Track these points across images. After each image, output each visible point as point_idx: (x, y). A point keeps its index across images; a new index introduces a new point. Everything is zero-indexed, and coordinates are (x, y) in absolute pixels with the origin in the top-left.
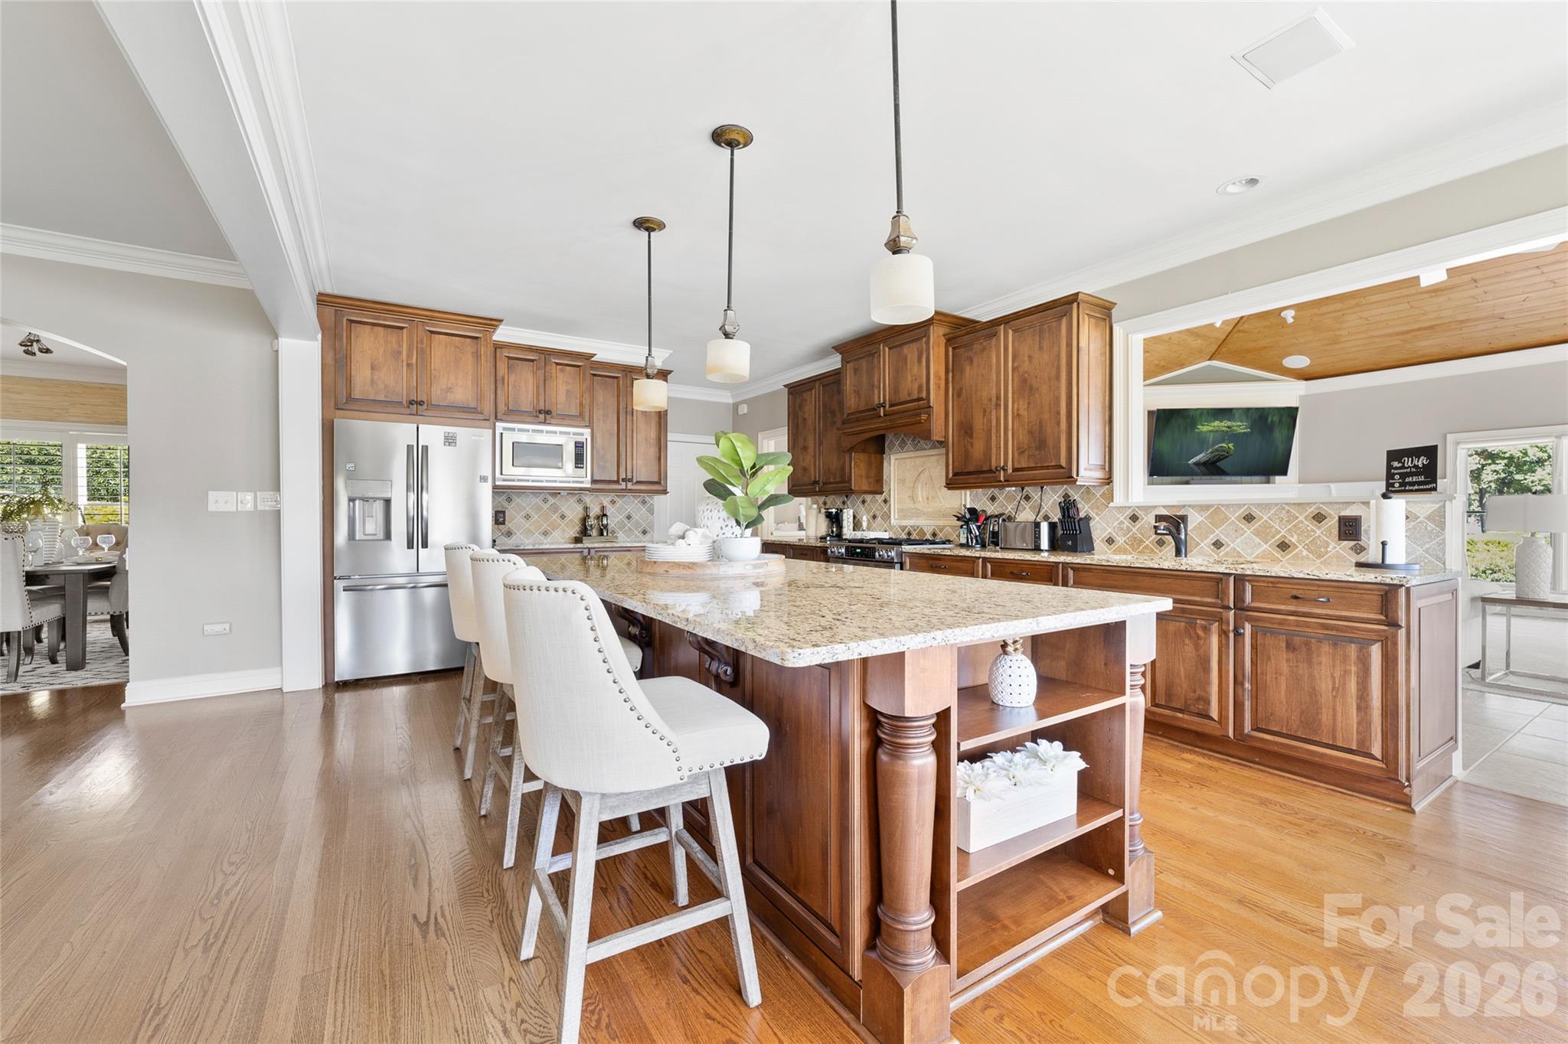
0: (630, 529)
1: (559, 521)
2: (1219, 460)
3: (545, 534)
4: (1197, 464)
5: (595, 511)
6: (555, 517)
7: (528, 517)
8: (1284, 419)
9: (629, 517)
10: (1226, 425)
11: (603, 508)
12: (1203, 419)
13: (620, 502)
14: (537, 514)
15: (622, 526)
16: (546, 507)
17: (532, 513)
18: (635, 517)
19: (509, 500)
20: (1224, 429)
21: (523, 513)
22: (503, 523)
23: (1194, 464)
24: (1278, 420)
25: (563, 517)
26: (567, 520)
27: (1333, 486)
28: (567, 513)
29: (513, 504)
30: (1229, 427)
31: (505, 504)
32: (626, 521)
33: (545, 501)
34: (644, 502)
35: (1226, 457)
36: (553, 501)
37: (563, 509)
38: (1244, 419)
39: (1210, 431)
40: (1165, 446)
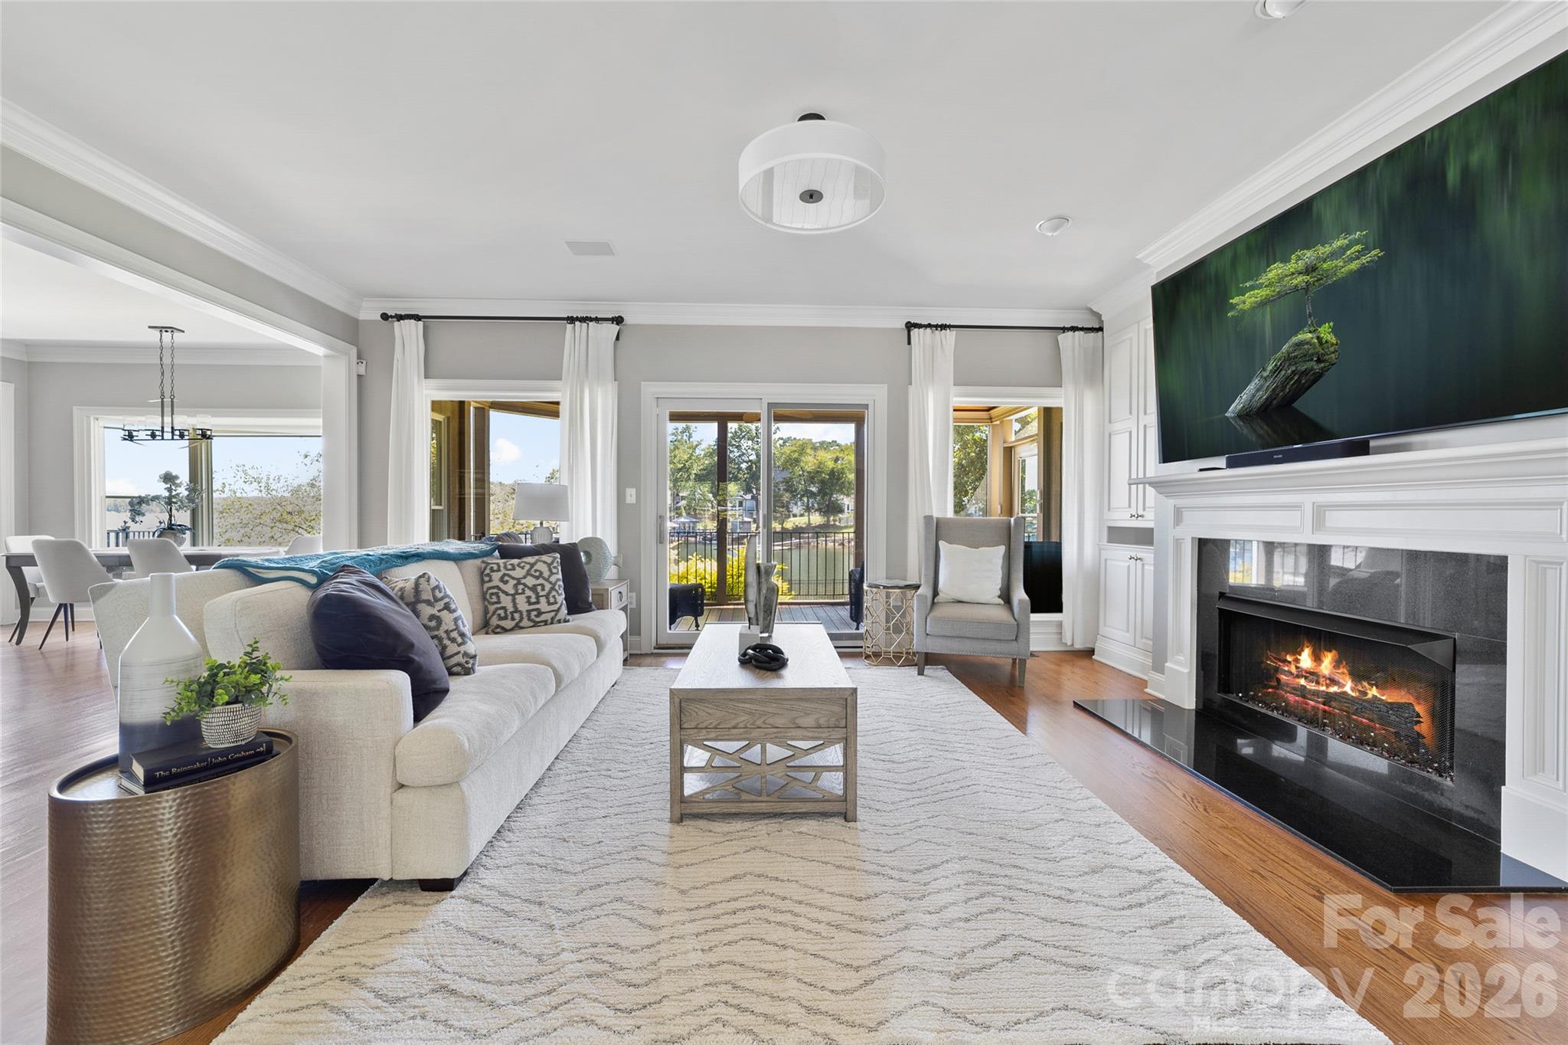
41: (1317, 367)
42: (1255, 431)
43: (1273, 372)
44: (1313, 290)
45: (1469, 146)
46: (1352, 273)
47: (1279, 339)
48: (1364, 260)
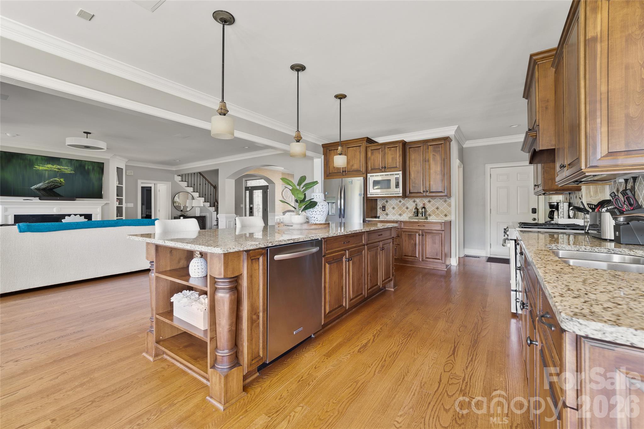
0: (438, 214)
1: (406, 209)
3: (400, 215)
5: (420, 206)
6: (404, 208)
7: (394, 208)
9: (437, 208)
11: (424, 204)
13: (433, 201)
14: (397, 207)
15: (434, 212)
16: (400, 204)
17: (395, 207)
18: (441, 208)
19: (387, 202)
21: (392, 207)
22: (385, 210)
25: (407, 208)
26: (409, 209)
28: (409, 207)
29: (388, 203)
31: (386, 203)
32: (436, 210)
33: (400, 202)
34: (445, 201)
36: (403, 202)
37: (407, 205)
41: (60, 185)
42: (41, 193)
43: (47, 183)
44: (59, 173)
45: (89, 166)
46: (68, 173)
47: (49, 178)
48: (71, 172)
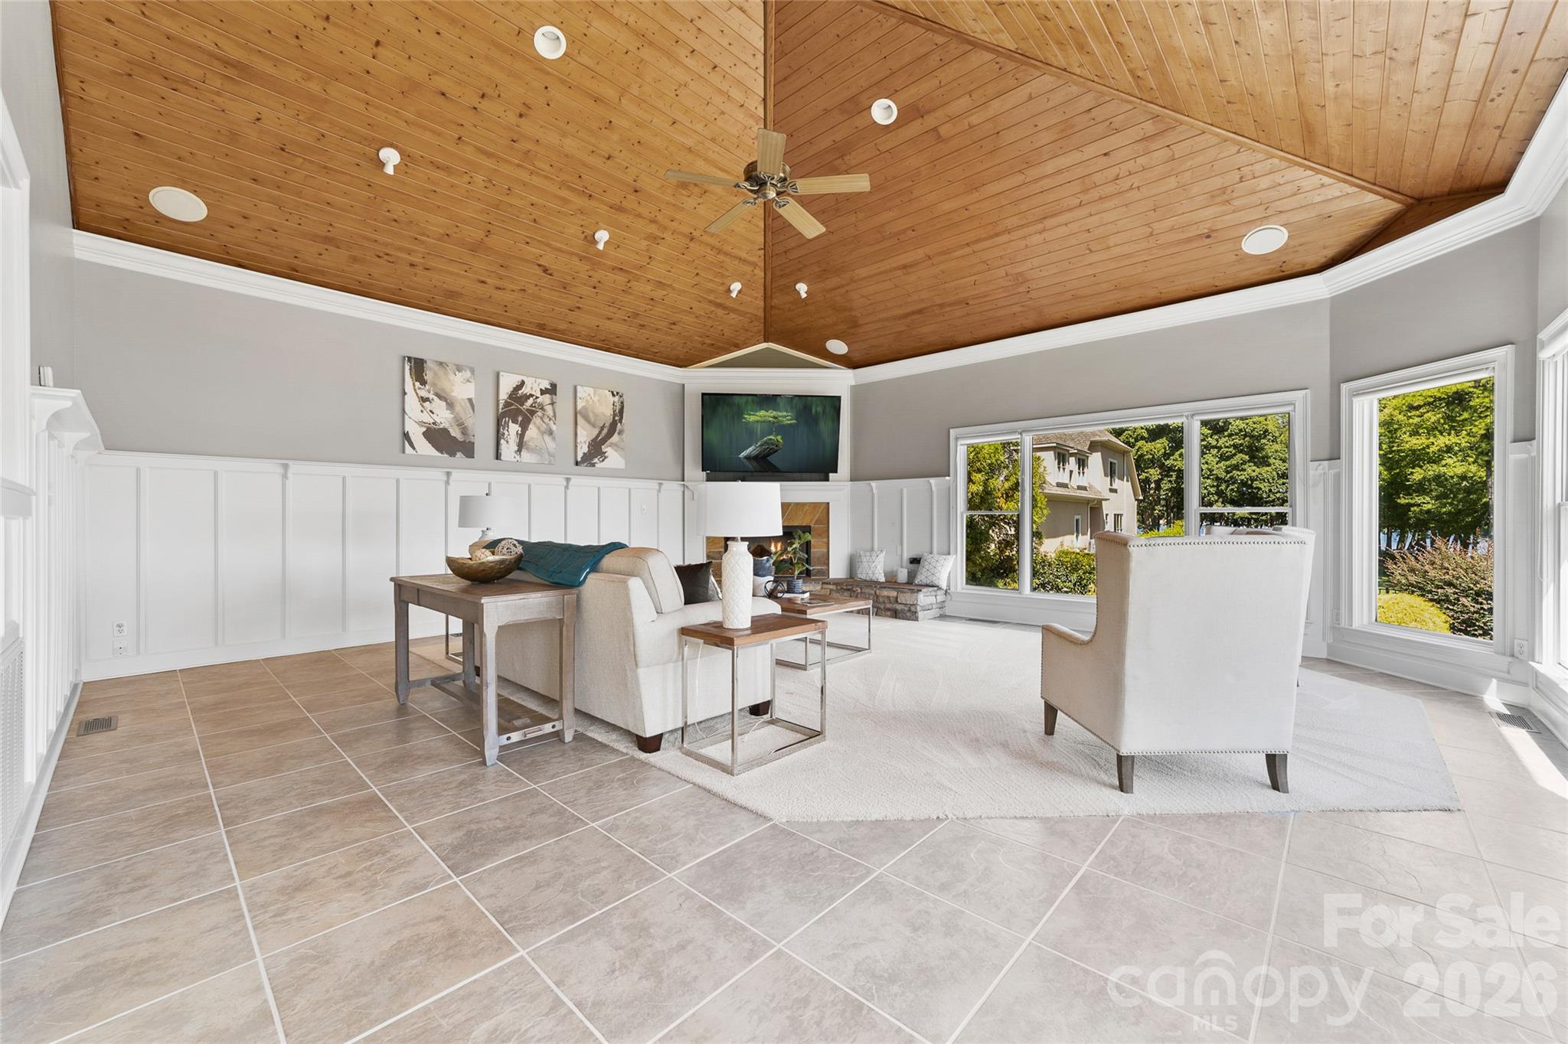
2: (769, 454)
4: (747, 458)
8: (828, 410)
10: (772, 415)
12: (749, 408)
20: (771, 419)
23: (745, 457)
24: (822, 411)
27: (874, 484)
30: (775, 417)
35: (776, 451)
38: (789, 409)
39: (757, 422)
40: (714, 437)
